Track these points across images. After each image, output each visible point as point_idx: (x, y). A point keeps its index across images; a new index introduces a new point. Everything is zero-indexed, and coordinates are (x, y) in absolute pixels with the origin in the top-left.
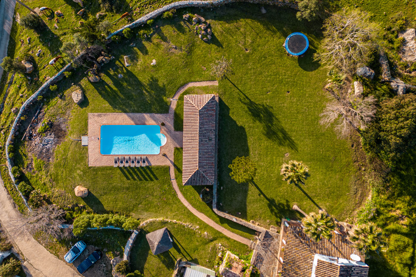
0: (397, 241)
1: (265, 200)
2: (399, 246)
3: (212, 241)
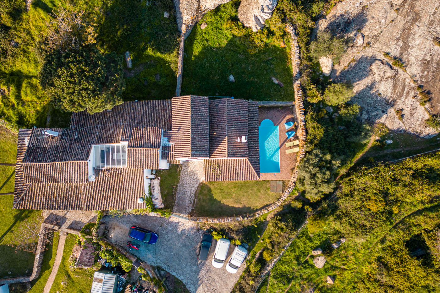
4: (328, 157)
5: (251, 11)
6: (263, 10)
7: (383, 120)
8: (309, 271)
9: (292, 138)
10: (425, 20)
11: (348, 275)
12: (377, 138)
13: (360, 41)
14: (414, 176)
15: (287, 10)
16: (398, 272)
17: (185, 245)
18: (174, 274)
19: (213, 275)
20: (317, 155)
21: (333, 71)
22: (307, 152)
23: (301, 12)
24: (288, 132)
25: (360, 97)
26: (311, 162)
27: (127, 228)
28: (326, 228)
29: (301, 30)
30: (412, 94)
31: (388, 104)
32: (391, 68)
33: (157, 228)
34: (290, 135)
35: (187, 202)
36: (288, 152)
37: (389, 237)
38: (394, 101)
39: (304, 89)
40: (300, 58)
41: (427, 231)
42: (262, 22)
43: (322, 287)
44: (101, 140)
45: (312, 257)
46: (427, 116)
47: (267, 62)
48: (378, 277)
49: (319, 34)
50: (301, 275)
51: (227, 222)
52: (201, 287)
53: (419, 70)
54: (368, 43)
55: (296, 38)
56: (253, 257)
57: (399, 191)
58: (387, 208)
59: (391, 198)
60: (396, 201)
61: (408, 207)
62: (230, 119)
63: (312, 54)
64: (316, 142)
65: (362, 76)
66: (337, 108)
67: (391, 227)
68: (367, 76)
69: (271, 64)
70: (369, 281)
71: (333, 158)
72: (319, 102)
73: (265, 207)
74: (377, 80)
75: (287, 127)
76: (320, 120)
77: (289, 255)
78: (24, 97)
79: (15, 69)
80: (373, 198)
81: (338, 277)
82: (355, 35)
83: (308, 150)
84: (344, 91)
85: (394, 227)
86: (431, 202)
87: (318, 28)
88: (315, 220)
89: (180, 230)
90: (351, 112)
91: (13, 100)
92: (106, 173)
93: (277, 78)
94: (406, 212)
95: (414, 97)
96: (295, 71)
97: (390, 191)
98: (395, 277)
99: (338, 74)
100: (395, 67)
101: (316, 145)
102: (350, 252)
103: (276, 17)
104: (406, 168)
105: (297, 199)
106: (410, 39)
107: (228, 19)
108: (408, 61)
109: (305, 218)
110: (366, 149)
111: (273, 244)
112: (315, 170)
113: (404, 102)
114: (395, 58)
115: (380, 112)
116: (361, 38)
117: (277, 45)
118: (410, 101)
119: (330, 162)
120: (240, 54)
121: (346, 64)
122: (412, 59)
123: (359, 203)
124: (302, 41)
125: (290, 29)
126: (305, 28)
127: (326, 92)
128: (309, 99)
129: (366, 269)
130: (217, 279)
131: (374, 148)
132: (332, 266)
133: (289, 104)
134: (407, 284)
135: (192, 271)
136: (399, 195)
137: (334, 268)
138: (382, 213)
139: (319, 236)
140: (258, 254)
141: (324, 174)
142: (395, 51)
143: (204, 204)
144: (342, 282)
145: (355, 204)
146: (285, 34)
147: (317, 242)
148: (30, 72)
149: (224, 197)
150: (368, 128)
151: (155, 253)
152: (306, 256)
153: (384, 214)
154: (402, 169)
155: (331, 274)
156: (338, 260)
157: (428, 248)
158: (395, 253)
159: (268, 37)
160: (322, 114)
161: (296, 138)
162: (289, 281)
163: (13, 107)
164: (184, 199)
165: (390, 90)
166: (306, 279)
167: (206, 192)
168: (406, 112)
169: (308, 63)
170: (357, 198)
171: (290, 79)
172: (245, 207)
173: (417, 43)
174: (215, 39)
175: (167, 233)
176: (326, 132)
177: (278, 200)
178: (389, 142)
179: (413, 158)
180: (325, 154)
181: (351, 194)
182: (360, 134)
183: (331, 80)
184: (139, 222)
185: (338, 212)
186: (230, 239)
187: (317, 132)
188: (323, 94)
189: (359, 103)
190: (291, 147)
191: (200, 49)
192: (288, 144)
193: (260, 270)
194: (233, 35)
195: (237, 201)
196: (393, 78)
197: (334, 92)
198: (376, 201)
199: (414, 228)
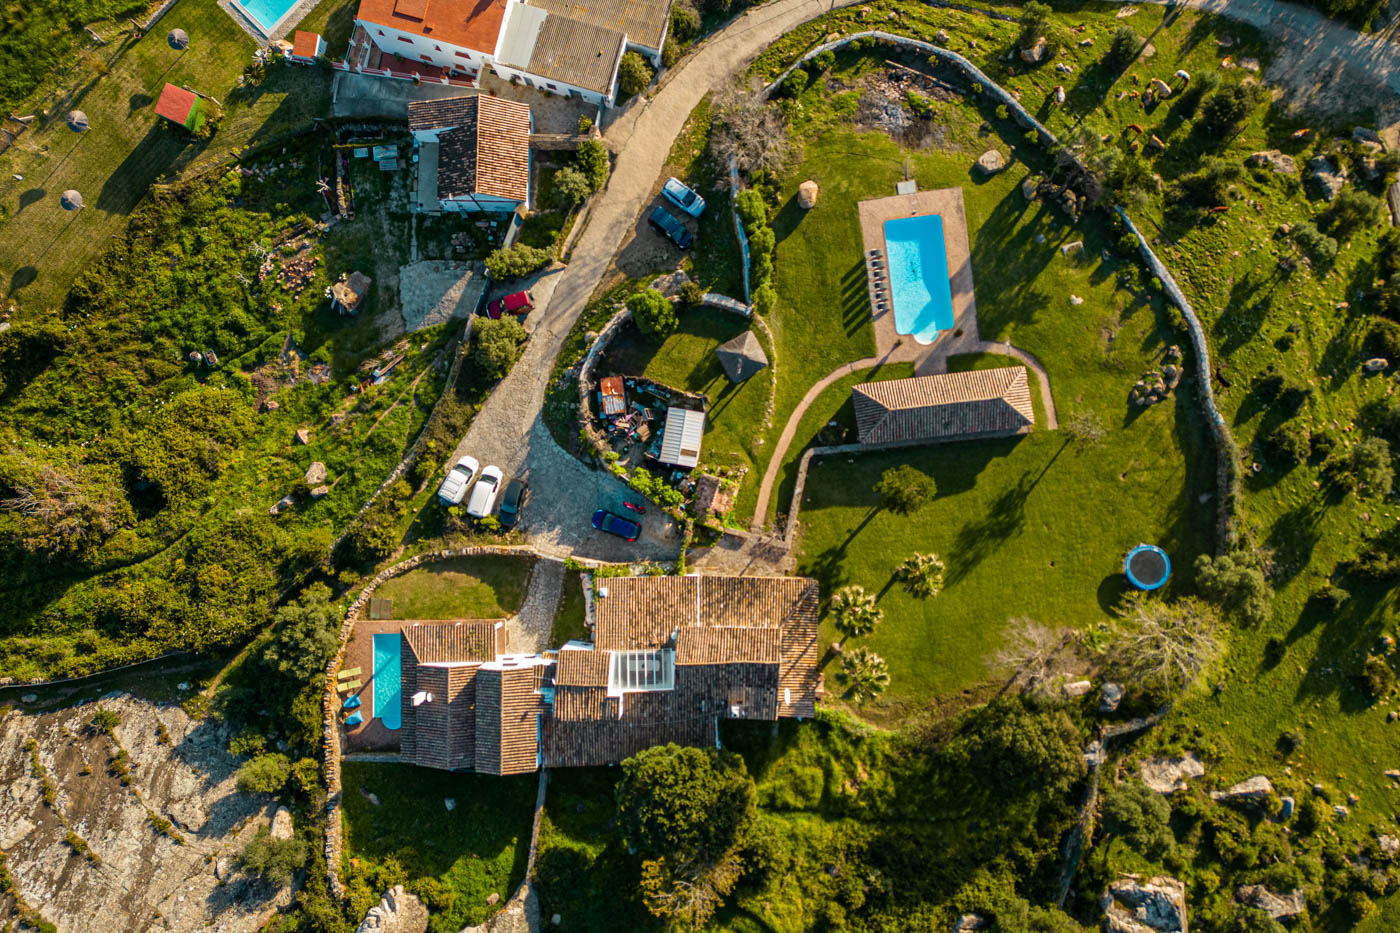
0: (813, 778)
1: (840, 544)
2: (804, 782)
3: (750, 454)
4: (284, 666)
5: (402, 921)
6: (378, 921)
7: (193, 725)
8: (335, 457)
9: (350, 696)
10: (112, 898)
11: (271, 445)
12: (204, 693)
13: (222, 865)
14: (145, 625)
15: (341, 921)
16: (182, 456)
17: (550, 504)
18: (568, 456)
19: (504, 451)
20: (302, 668)
21: (272, 815)
22: (324, 671)
23: (317, 917)
24: (357, 706)
25: (228, 767)
26: (311, 657)
27: (646, 538)
28: (303, 533)
29: (321, 887)
30: (140, 772)
31: (181, 754)
32: (172, 818)
33: (594, 536)
34: (354, 700)
35: (542, 581)
36: (357, 671)
37: (195, 514)
38: (170, 759)
39: (323, 783)
40: (325, 838)
41: (128, 525)
42: (385, 901)
43: (318, 423)
44: (662, 698)
45: (328, 482)
46: (116, 731)
47: (385, 833)
48: (218, 447)
49: (288, 879)
50: (350, 450)
51: (469, 547)
52: (525, 430)
53: (126, 813)
54: (209, 861)
55: (329, 873)
56: (431, 482)
57: (173, 600)
58: (194, 569)
59: (186, 586)
60: (178, 581)
61: (158, 568)
62: (443, 734)
63: (303, 844)
64: (306, 689)
65: (222, 804)
66: (270, 748)
67: (190, 534)
68: (214, 805)
69: (377, 829)
70: (234, 439)
71: (276, 663)
72: (298, 760)
73: (403, 573)
74: (198, 798)
75: (358, 715)
76: (298, 727)
77: (367, 487)
78: (819, 773)
79: (836, 825)
80: (215, 589)
81: (288, 441)
82: (229, 875)
83: (320, 676)
84: (252, 779)
85: (184, 532)
86: (117, 577)
87: (293, 891)
88: (317, 553)
89: (558, 529)
90: (244, 742)
91: (837, 768)
92: (655, 641)
93: (370, 803)
94: (163, 558)
95: (136, 766)
96: (337, 815)
97: (187, 599)
98: (189, 446)
99: (264, 809)
100: (165, 818)
101: (308, 683)
102: (264, 486)
103: (358, 908)
104: (157, 639)
105: (348, 586)
106: (138, 867)
107: (446, 907)
108: (143, 829)
109: (334, 554)
110: (224, 673)
111: (393, 508)
112: (308, 644)
113: (154, 757)
114: (165, 835)
115: (195, 740)
116: (220, 871)
117: (364, 861)
118: (145, 759)
119: (282, 657)
120: (432, 848)
121: (248, 826)
122: (136, 833)
123: (242, 579)
124: (319, 867)
125: (339, 888)
126: (313, 890)
127: (284, 778)
128: (316, 764)
129: (238, 457)
130: (498, 444)
131: (210, 675)
132: (297, 462)
133: (352, 757)
134: (168, 434)
135: (539, 459)
136: (173, 592)
137: (294, 459)
138: (203, 561)
139: (315, 519)
140: (423, 487)
141: (291, 637)
142: (165, 848)
143: (511, 578)
144: (282, 433)
145: (249, 577)
146: (347, 881)
147: (319, 507)
148: (809, 819)
149: (475, 590)
150: (216, 714)
151: (599, 492)
152: (338, 484)
153: (199, 559)
154: (165, 639)
155: (301, 447)
156: (287, 473)
157: (128, 497)
158: (186, 487)
159: (377, 875)
160: (295, 739)
161: (343, 695)
162: (370, 441)
163: (837, 756)
164: (547, 586)
165: (177, 778)
166: (341, 443)
167: (508, 599)
168: (152, 739)
169: (311, 828)
170: (244, 588)
171: (346, 800)
172: (439, 572)
173: (127, 860)
174: (473, 874)
175: (579, 526)
176: (288, 706)
177: (378, 586)
178: (183, 686)
179: (145, 658)
180: (289, 670)
181: (253, 595)
182: (230, 702)
183: (276, 799)
184: (627, 548)
185: (279, 561)
186: (467, 517)
187: (303, 707)
188: (291, 774)
189: (230, 756)
190: (353, 678)
191: (502, 857)
192: (357, 684)
193: (417, 463)
194: (440, 881)
195: (451, 583)
196: (170, 800)
197: (269, 777)
198: (212, 584)
199: (150, 531)
